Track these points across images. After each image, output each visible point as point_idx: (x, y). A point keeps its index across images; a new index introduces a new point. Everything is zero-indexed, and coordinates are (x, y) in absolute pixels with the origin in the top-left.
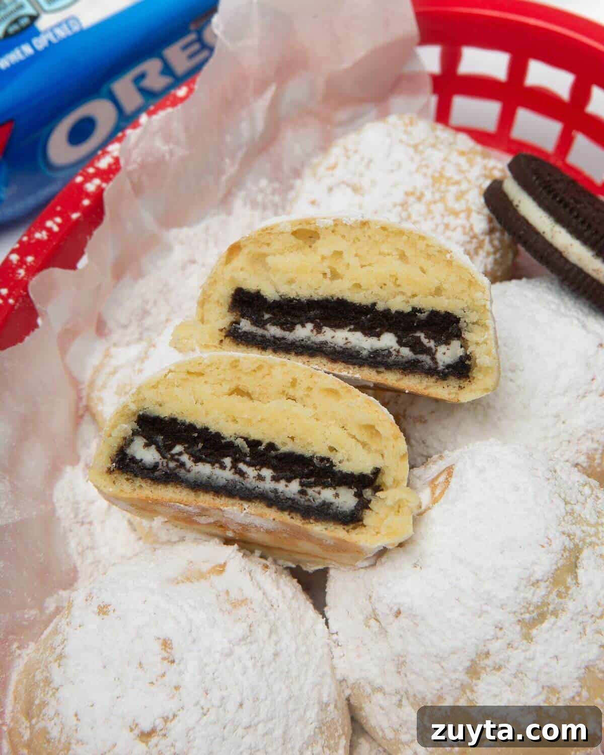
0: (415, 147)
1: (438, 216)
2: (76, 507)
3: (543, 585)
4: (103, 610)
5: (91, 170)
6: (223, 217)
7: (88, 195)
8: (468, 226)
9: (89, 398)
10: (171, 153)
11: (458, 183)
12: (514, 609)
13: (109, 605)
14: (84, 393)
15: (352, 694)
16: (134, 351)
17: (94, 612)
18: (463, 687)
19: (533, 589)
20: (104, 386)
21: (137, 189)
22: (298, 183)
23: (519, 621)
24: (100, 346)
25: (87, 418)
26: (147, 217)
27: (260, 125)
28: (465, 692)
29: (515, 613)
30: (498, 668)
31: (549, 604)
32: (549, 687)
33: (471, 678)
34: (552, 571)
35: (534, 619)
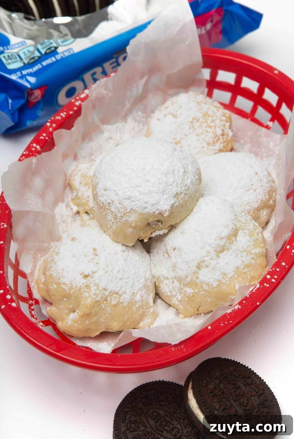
0: (198, 103)
1: (204, 128)
2: (62, 216)
3: (224, 239)
4: (73, 239)
5: (78, 98)
6: (123, 123)
7: (76, 106)
8: (214, 132)
9: (70, 180)
10: (107, 94)
11: (212, 117)
12: (214, 247)
13: (76, 238)
14: (68, 179)
15: (157, 281)
16: (87, 165)
17: (70, 240)
18: (195, 273)
19: (221, 240)
20: (76, 175)
21: (94, 107)
22: (152, 115)
23: (215, 251)
24: (75, 163)
25: (68, 188)
26: (96, 119)
27: (141, 90)
28: (195, 274)
29: (214, 248)
30: (207, 266)
31: (226, 246)
32: (224, 273)
33: (198, 269)
34: (228, 235)
35: (220, 250)
